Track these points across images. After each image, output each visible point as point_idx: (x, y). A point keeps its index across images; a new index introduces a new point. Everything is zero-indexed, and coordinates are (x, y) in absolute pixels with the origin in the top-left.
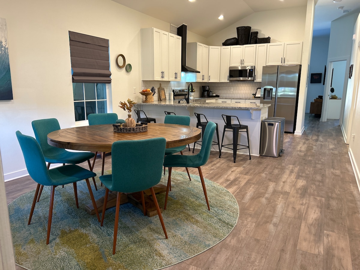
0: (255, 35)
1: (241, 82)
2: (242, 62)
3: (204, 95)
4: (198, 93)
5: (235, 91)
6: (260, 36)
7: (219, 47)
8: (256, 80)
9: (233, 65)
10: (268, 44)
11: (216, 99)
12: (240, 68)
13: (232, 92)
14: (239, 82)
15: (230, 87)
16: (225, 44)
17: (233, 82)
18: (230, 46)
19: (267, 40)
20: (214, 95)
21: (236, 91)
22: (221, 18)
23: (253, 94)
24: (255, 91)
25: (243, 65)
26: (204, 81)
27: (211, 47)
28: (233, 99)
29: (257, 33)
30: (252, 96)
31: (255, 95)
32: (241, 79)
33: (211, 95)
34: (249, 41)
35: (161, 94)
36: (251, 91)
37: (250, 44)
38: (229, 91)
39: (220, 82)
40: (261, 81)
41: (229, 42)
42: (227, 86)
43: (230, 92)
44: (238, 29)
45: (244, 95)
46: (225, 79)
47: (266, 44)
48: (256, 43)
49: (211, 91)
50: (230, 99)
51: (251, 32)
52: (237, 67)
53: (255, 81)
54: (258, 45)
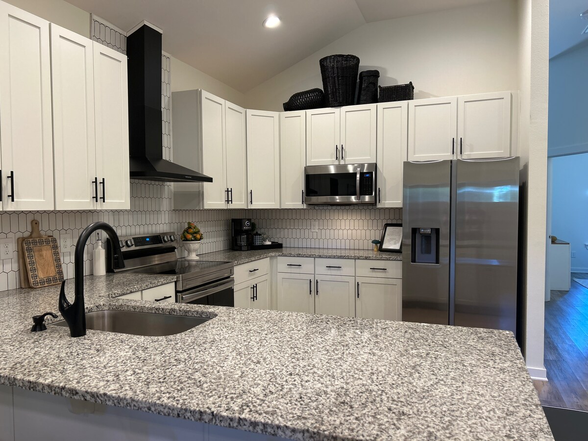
0: (372, 80)
1: (339, 207)
2: (340, 152)
3: (236, 245)
4: (221, 239)
5: (323, 231)
6: (383, 82)
7: (275, 114)
8: (382, 201)
9: (315, 161)
10: (410, 101)
11: (271, 257)
12: (333, 170)
13: (315, 234)
14: (334, 207)
15: (309, 221)
16: (290, 106)
17: (316, 208)
18: (304, 111)
19: (404, 92)
20: (268, 243)
21: (328, 231)
22: (273, 22)
23: (375, 242)
24: (377, 232)
25: (342, 162)
26: (231, 206)
27: (250, 112)
28: (320, 257)
29: (375, 74)
30: (371, 246)
31: (381, 243)
32: (338, 201)
33: (258, 243)
34: (356, 96)
35: (33, 263)
36: (368, 232)
37: (358, 103)
38: (307, 231)
39: (282, 208)
40: (401, 206)
41: (302, 100)
42: (302, 218)
43: (311, 234)
44: (322, 62)
45: (347, 241)
46: (293, 199)
47: (403, 103)
48: (374, 100)
49: (257, 234)
50: (310, 256)
51: (361, 73)
52: (326, 167)
53: (379, 206)
54: (381, 105)
